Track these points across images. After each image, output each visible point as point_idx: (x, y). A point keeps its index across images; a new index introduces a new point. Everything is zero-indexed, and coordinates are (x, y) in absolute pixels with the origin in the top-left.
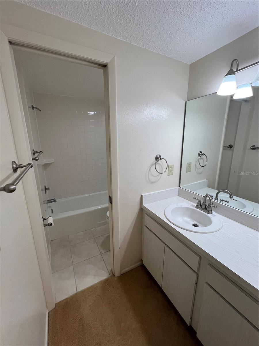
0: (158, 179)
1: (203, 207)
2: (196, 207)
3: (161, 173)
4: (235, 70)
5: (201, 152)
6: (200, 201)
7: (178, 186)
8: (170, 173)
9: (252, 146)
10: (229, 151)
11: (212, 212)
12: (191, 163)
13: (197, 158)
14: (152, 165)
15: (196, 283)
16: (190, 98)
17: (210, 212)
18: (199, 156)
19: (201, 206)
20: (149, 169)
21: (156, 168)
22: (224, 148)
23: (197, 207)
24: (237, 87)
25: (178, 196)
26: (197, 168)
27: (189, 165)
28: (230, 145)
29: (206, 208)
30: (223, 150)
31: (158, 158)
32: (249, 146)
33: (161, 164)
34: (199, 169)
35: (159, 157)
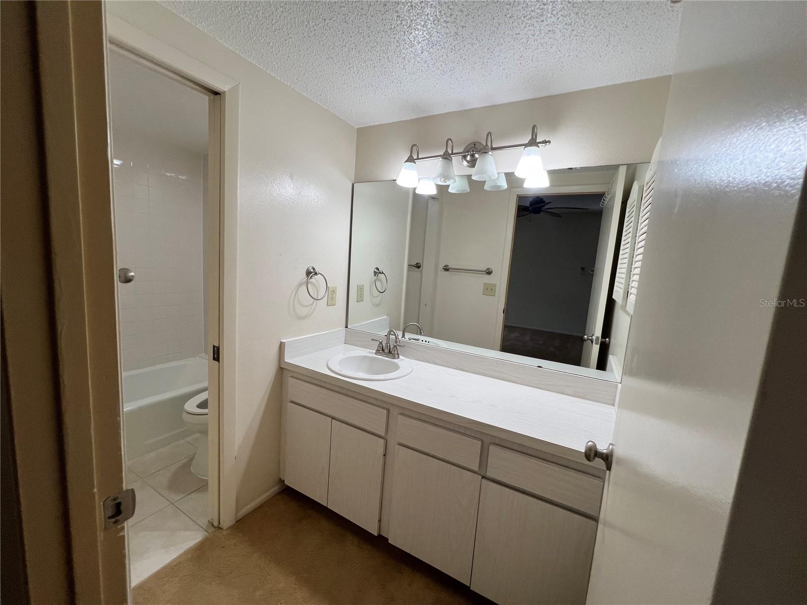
0: (311, 312)
1: (386, 351)
2: (376, 354)
3: (316, 298)
4: (415, 157)
5: (378, 269)
6: (381, 343)
7: (344, 326)
8: (331, 302)
9: (445, 266)
10: (416, 272)
11: (399, 355)
12: (363, 285)
13: (372, 279)
14: (300, 285)
15: (384, 455)
16: (359, 179)
17: (396, 356)
18: (375, 276)
19: (383, 350)
20: (294, 292)
21: (309, 290)
22: (409, 268)
23: (377, 352)
24: (419, 180)
25: (345, 343)
26: (373, 296)
27: (360, 289)
28: (417, 264)
29: (390, 352)
30: (409, 270)
31: (311, 273)
32: (441, 266)
33: (316, 284)
34: (376, 297)
35: (312, 270)
